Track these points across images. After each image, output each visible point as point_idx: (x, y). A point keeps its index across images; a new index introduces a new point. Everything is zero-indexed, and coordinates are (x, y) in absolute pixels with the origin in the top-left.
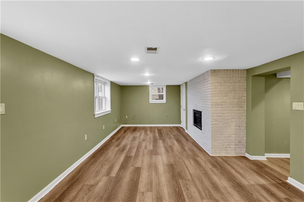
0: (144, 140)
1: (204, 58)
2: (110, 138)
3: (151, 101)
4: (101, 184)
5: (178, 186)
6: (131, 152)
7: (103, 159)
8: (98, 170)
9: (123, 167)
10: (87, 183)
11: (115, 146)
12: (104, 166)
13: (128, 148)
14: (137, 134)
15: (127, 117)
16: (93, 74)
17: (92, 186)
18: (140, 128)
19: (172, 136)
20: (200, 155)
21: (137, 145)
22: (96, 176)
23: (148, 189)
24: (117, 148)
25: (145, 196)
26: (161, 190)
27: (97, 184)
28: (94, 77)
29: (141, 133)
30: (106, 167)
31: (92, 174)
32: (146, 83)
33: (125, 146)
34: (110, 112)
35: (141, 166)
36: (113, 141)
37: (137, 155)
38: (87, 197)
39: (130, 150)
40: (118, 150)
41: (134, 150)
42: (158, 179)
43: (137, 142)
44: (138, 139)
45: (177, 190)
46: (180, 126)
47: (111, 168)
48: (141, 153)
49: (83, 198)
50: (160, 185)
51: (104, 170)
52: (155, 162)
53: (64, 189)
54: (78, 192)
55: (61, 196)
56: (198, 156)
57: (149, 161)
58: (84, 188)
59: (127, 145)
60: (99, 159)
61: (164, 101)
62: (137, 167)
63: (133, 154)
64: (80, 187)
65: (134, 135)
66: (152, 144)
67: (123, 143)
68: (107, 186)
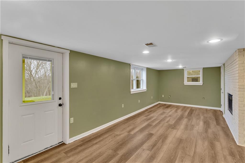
0: (170, 116)
1: (209, 41)
2: (145, 110)
3: (186, 83)
4: (122, 136)
5: (175, 156)
6: (153, 122)
7: (132, 122)
8: (125, 128)
9: (142, 130)
10: (115, 133)
11: (145, 116)
12: (130, 126)
13: (153, 119)
14: (168, 110)
15: (163, 96)
16: (130, 64)
17: (117, 135)
18: (174, 106)
19: (202, 117)
20: (223, 140)
21: (161, 118)
22: (122, 131)
23: (149, 149)
24: (145, 118)
25: (145, 152)
26: (158, 153)
27: (120, 135)
28: (130, 66)
29: (172, 110)
30: (131, 128)
31: (121, 129)
32: (178, 67)
33: (152, 117)
34: (146, 91)
35: (154, 133)
36: (145, 112)
37: (156, 125)
38: (111, 139)
39: (153, 121)
40: (145, 119)
41: (157, 122)
42: (162, 146)
43: (163, 116)
44: (166, 114)
45: (172, 158)
46: (220, 110)
47: (133, 129)
48: (161, 125)
49: (110, 139)
50: (160, 149)
51: (128, 129)
52: (168, 134)
53: (104, 132)
54: (109, 136)
55: (101, 135)
56: (218, 141)
57: (163, 132)
58: (113, 135)
59: (153, 117)
60: (129, 122)
61: (200, 83)
62: (151, 133)
63: (154, 124)
64: (111, 133)
65: (164, 111)
66: (175, 120)
67: (152, 115)
68: (125, 138)
